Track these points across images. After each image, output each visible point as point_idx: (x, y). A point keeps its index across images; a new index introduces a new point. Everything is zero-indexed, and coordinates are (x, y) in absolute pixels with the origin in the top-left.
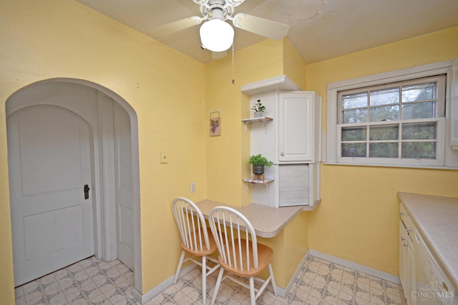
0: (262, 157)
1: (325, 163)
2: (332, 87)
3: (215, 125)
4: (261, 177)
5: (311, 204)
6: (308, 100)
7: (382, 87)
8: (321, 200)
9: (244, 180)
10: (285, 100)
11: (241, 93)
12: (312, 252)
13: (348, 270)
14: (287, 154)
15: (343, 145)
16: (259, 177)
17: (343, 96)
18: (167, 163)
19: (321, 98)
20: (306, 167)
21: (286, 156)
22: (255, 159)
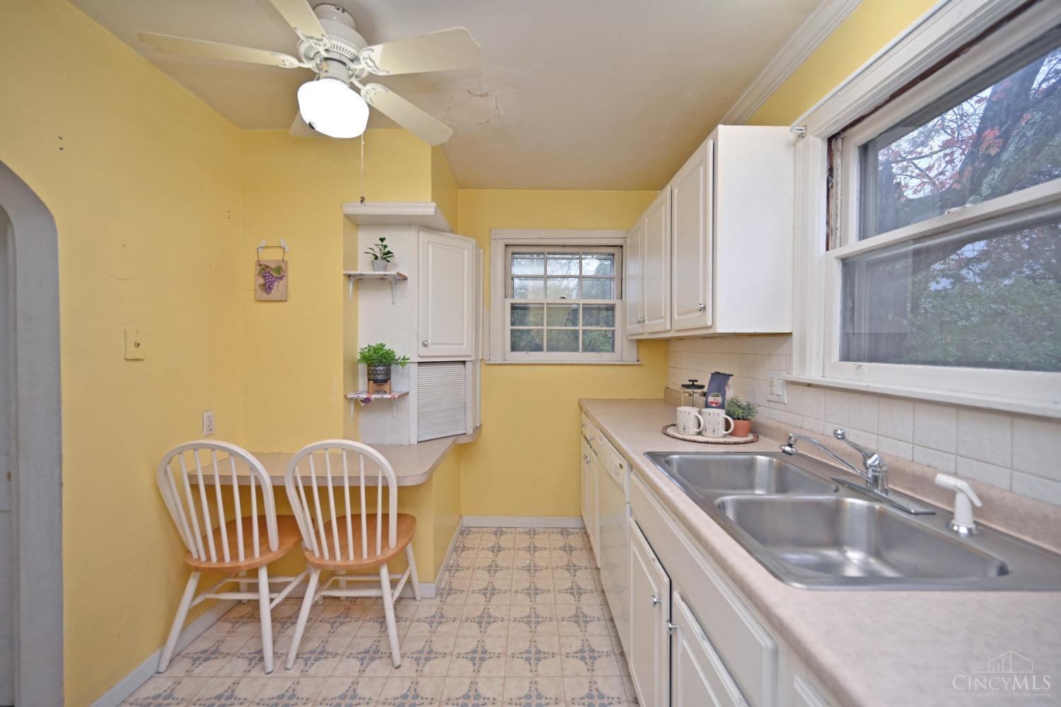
0: (386, 348)
1: (488, 362)
2: (498, 236)
3: (273, 276)
4: (386, 387)
5: (470, 431)
6: (466, 252)
7: (561, 250)
8: (481, 425)
9: (349, 396)
10: (430, 246)
11: (341, 217)
12: (468, 521)
13: (522, 530)
14: (432, 344)
15: (513, 332)
16: (382, 387)
17: (513, 253)
18: (142, 360)
19: (481, 250)
20: (461, 367)
21: (431, 347)
22: (375, 352)
